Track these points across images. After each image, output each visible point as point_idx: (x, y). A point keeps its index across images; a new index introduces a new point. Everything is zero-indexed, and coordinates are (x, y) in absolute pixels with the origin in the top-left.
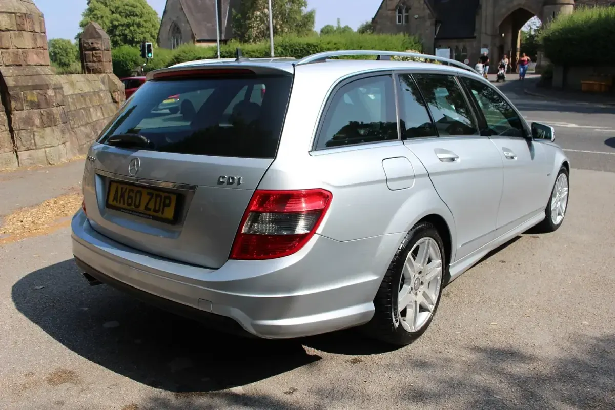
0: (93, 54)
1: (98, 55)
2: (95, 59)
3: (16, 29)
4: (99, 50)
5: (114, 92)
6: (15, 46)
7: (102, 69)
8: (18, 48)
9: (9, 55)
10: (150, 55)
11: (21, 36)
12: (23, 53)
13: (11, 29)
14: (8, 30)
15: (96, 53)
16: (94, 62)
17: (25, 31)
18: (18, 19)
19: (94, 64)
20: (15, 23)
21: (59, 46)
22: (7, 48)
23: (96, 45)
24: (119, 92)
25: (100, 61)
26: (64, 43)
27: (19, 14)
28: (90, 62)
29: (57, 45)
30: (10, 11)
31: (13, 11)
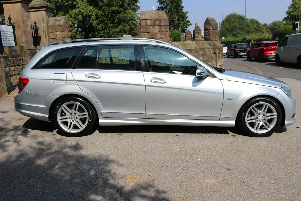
0: (207, 32)
1: (209, 32)
2: (208, 34)
3: (153, 25)
4: (210, 30)
5: (215, 49)
6: (152, 31)
7: (210, 39)
8: (153, 32)
9: (149, 35)
10: (297, 29)
11: (154, 27)
12: (155, 34)
13: (151, 25)
14: (150, 26)
15: (208, 32)
16: (207, 35)
17: (156, 25)
18: (154, 21)
19: (207, 36)
20: (153, 23)
21: (277, 25)
22: (149, 32)
23: (208, 28)
24: (217, 49)
25: (210, 35)
26: (279, 23)
27: (155, 19)
28: (206, 35)
29: (276, 24)
30: (151, 18)
31: (153, 18)
